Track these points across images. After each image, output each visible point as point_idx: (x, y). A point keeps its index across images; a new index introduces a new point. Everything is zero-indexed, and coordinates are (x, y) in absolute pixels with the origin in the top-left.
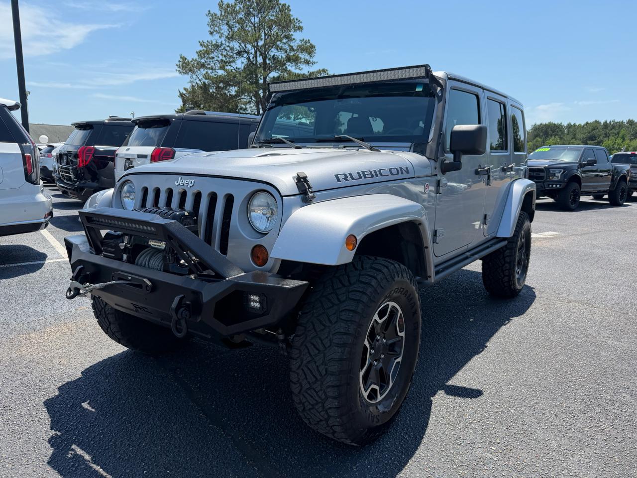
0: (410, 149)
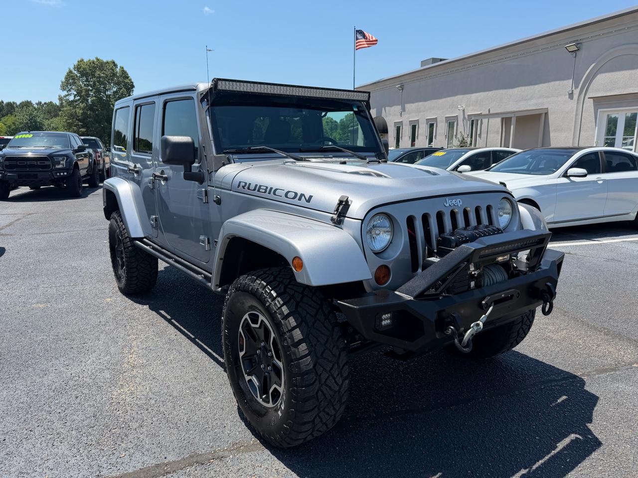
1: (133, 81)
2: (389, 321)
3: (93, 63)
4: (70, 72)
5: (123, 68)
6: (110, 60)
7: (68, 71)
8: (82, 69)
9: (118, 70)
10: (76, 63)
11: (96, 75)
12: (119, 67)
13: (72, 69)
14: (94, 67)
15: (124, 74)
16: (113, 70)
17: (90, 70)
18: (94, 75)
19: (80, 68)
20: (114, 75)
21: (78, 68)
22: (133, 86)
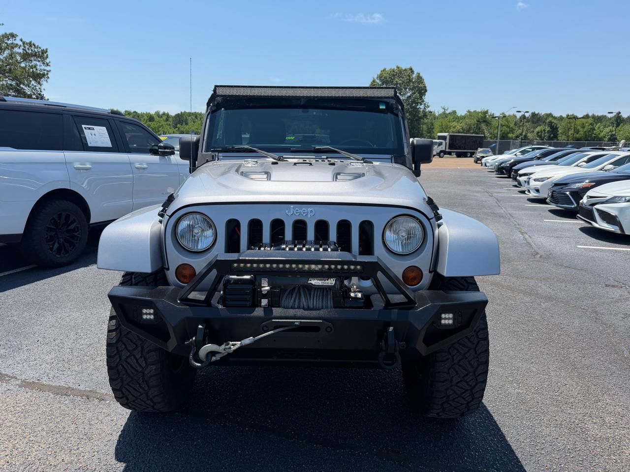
0: (392, 160)
1: (426, 85)
2: (152, 317)
3: (393, 71)
4: (374, 81)
5: (419, 74)
6: (408, 67)
7: (371, 80)
8: (383, 78)
9: (414, 76)
10: (379, 73)
11: (395, 82)
12: (415, 73)
13: (375, 78)
14: (394, 75)
15: (420, 79)
16: (409, 76)
17: (390, 78)
18: (393, 82)
19: (382, 77)
20: (410, 80)
21: (380, 77)
22: (426, 91)
